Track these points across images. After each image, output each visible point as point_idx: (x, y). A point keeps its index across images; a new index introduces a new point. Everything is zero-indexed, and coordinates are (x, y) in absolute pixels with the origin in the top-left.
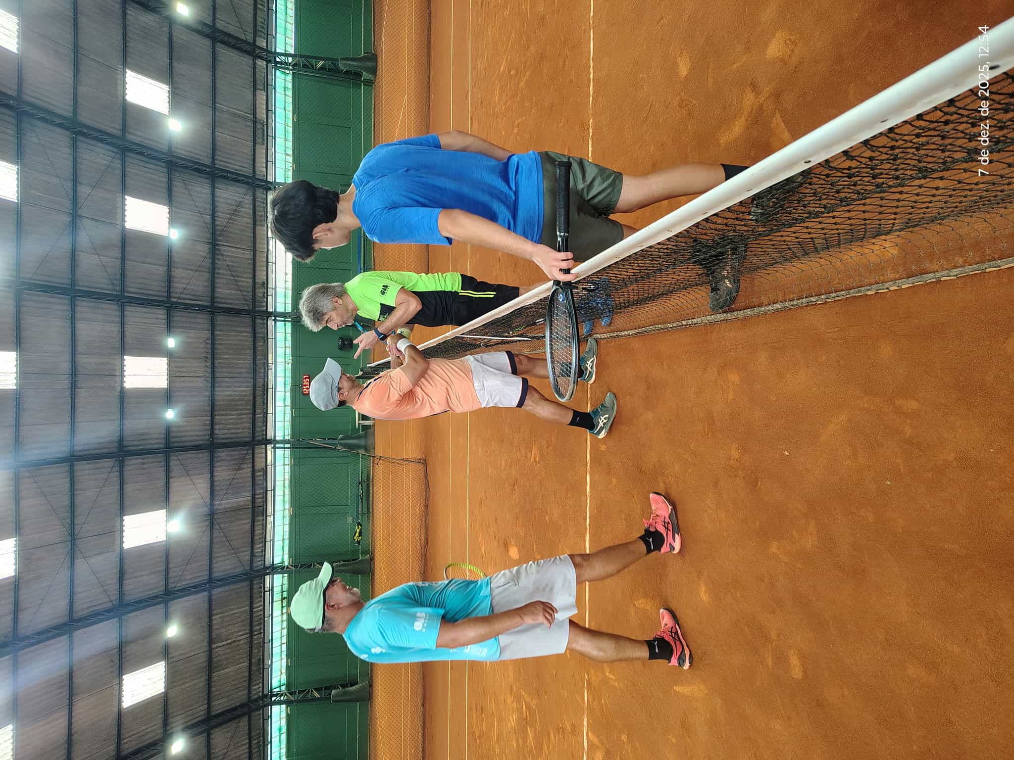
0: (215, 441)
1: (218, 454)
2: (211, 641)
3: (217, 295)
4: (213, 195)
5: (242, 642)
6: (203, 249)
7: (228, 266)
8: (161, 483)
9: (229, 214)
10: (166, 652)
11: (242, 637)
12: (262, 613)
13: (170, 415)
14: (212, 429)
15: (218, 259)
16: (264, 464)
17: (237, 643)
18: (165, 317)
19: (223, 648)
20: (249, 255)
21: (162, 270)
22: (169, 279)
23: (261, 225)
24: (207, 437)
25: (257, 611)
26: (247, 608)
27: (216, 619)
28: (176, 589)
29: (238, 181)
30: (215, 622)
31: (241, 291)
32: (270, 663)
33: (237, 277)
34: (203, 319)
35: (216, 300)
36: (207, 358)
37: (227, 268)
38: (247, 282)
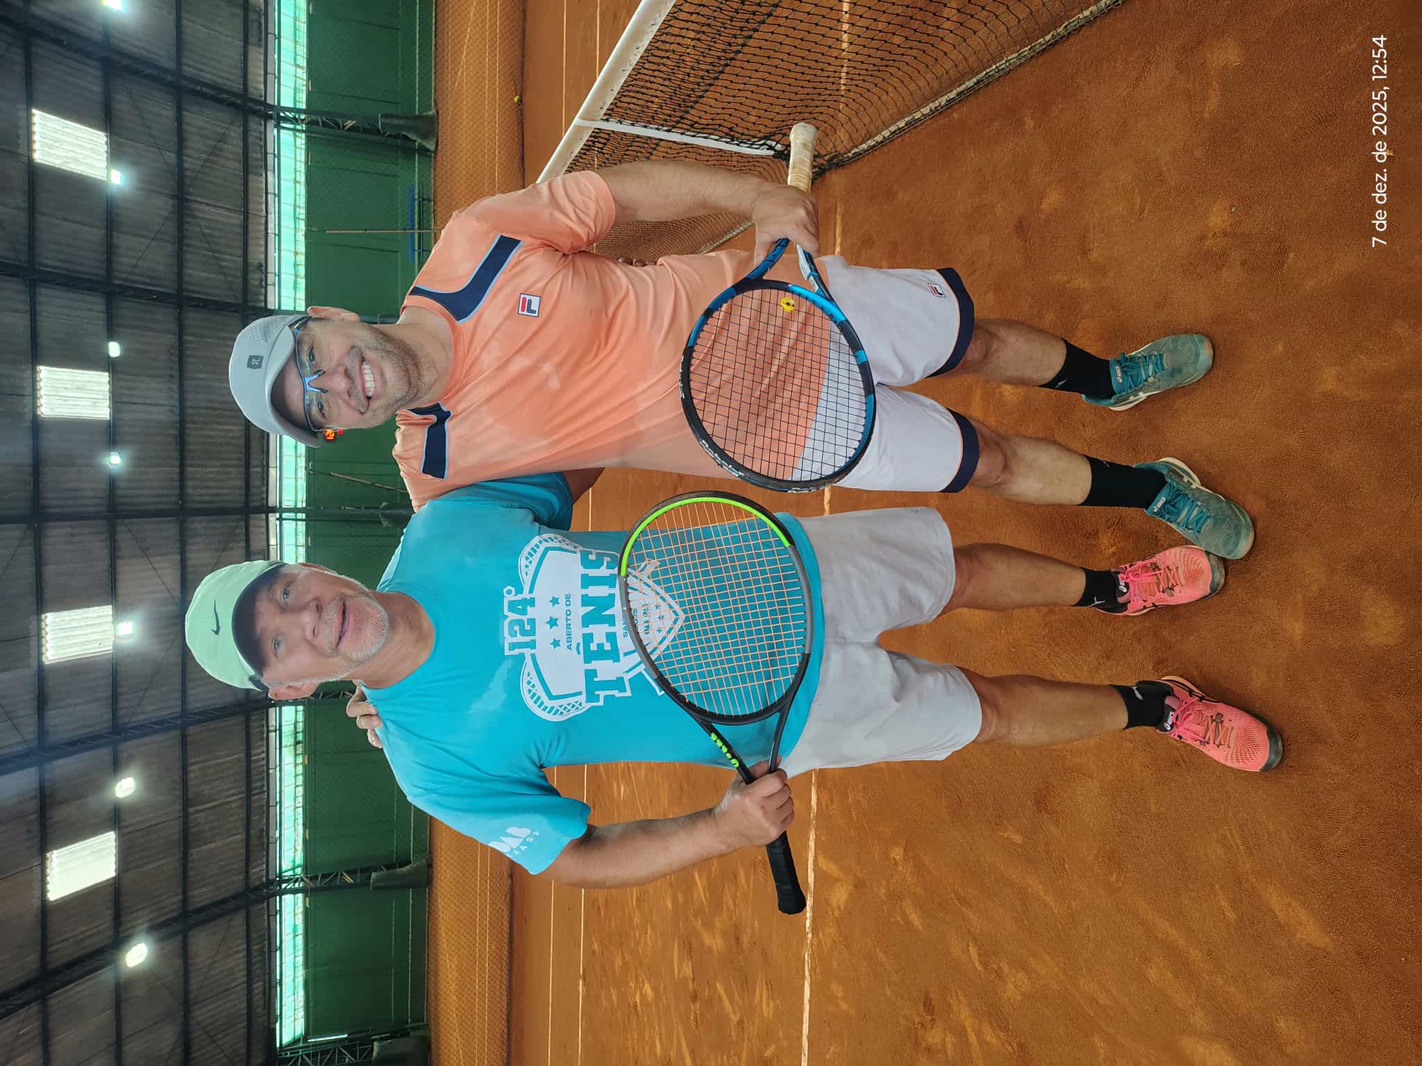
0: (188, 505)
1: (192, 526)
2: (186, 802)
3: (186, 278)
4: (179, 120)
5: (234, 805)
6: (163, 205)
7: (204, 234)
8: (102, 565)
9: (203, 152)
10: (116, 818)
11: (235, 798)
12: (264, 762)
13: (115, 461)
14: (182, 487)
15: (188, 223)
16: (265, 543)
17: (226, 807)
18: (103, 308)
19: (203, 814)
20: (237, 219)
21: (95, 234)
22: (110, 249)
23: (255, 174)
24: (174, 499)
25: (257, 761)
26: (243, 755)
27: (194, 772)
28: (129, 726)
29: (220, 101)
30: (191, 775)
31: (225, 275)
32: (278, 835)
33: (218, 252)
34: (164, 316)
35: (185, 286)
36: (172, 376)
37: (202, 237)
38: (234, 262)
